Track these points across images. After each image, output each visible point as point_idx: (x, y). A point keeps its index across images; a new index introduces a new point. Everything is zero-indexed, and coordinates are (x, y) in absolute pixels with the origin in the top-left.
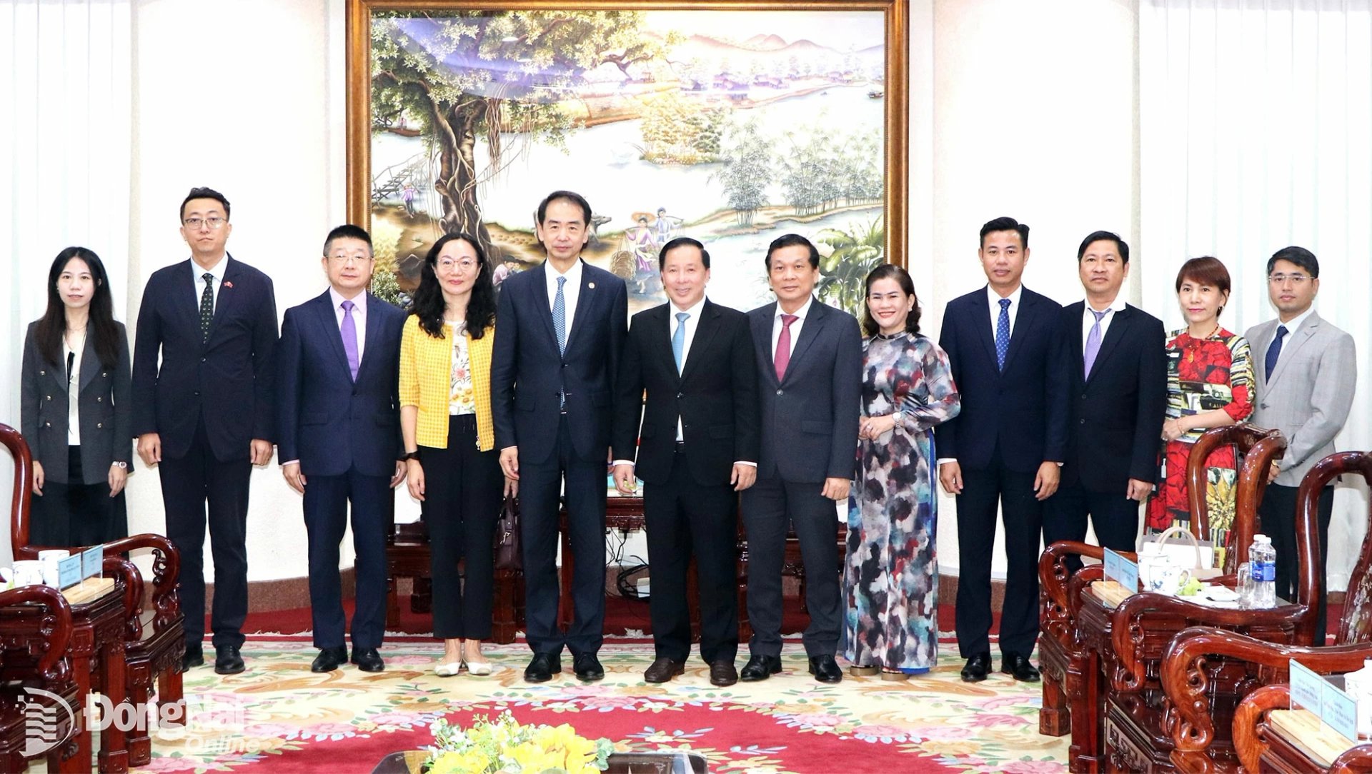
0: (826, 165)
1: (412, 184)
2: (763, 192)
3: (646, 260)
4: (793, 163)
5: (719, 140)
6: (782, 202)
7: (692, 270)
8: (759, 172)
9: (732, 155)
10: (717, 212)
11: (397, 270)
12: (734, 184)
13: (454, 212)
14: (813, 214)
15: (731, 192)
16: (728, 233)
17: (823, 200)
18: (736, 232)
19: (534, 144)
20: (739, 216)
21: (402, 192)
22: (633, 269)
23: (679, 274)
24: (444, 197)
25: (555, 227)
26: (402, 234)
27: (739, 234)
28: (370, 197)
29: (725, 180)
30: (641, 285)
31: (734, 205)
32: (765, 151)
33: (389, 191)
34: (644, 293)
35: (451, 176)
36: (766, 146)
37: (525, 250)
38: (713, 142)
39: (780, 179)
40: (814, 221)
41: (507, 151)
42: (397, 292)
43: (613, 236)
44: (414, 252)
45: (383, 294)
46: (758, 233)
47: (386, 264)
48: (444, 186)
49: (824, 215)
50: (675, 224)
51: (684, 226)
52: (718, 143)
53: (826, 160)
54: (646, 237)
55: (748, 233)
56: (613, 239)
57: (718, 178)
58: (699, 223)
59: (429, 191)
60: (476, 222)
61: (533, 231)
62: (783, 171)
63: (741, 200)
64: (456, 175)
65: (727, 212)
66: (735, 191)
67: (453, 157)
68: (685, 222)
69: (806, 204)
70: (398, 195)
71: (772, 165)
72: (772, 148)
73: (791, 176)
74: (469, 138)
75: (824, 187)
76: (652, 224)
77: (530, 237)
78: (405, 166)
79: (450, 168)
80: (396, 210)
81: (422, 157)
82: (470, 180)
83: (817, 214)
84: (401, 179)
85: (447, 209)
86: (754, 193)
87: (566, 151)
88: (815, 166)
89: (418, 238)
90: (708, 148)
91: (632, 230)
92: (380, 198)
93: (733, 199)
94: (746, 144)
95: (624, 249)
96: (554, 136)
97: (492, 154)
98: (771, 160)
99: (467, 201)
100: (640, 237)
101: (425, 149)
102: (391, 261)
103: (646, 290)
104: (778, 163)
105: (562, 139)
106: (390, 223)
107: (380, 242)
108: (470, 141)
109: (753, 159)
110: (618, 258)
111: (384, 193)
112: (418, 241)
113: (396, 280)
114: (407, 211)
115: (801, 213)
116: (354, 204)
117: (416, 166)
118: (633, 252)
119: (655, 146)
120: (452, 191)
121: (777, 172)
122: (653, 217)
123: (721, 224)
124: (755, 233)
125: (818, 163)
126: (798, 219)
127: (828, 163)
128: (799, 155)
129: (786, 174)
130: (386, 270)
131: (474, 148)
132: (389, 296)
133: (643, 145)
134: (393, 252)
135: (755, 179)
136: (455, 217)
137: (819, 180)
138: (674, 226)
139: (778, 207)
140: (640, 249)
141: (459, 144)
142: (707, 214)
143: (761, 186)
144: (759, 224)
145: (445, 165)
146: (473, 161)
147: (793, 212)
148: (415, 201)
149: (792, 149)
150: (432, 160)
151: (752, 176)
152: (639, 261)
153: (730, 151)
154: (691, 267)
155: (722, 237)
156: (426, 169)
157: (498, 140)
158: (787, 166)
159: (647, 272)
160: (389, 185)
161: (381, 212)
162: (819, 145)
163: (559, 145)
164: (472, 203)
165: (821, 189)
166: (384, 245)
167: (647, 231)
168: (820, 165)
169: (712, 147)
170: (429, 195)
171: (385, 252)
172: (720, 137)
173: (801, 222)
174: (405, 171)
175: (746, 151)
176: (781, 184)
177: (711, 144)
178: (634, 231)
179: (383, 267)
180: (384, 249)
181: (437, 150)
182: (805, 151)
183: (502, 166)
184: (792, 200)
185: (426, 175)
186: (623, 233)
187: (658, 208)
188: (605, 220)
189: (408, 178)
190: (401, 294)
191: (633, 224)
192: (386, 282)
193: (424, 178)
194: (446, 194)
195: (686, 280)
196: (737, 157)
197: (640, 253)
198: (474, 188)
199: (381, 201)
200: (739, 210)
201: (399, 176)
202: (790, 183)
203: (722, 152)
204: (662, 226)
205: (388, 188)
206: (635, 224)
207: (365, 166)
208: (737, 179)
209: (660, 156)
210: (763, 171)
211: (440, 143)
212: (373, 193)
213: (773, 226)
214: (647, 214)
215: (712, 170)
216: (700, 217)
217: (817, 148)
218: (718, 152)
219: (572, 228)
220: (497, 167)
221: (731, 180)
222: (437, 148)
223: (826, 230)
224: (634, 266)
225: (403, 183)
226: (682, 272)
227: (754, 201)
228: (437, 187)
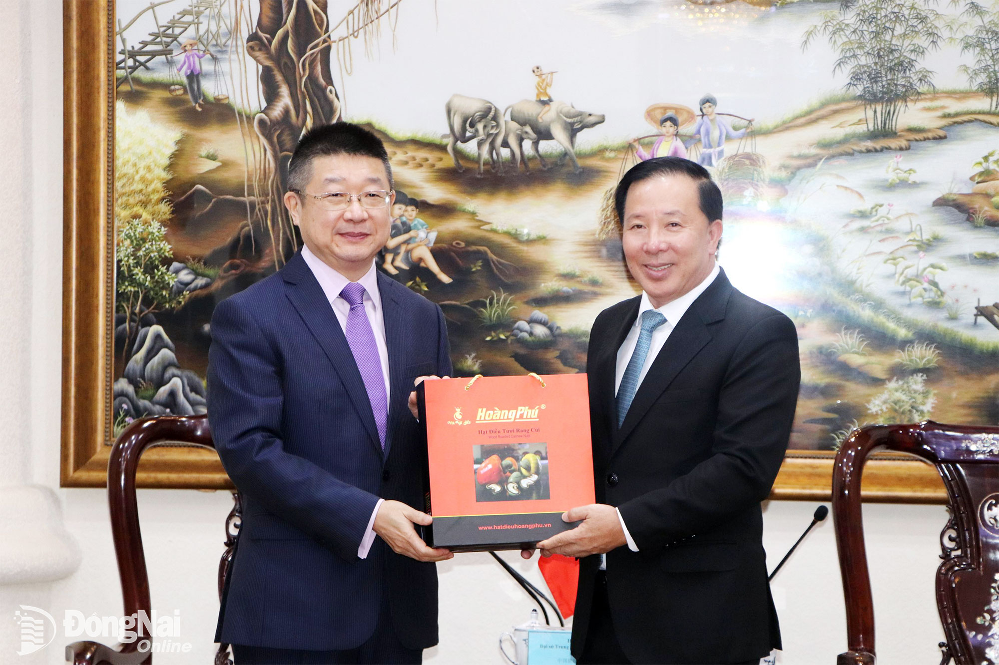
1: (200, 40)
2: (921, 64)
6: (962, 83)
7: (675, 225)
8: (914, 22)
10: (823, 105)
11: (168, 216)
12: (861, 46)
13: (285, 100)
15: (852, 62)
16: (847, 148)
18: (862, 147)
20: (870, 113)
21: (179, 57)
23: (649, 234)
24: (266, 68)
26: (178, 142)
27: (868, 151)
28: (113, 65)
29: (841, 39)
31: (858, 90)
33: (153, 54)
35: (280, 27)
37: (428, 181)
39: (959, 35)
42: (167, 262)
43: (608, 154)
44: (201, 179)
45: (138, 264)
46: (908, 148)
47: (144, 204)
48: (264, 47)
50: (736, 129)
51: (753, 134)
55: (889, 149)
56: (608, 160)
57: (827, 37)
58: (784, 127)
59: (234, 57)
61: (445, 141)
62: (965, 18)
63: (874, 79)
64: (289, 24)
65: (844, 105)
66: (863, 61)
68: (756, 125)
70: (170, 63)
73: (982, 28)
76: (687, 129)
77: (437, 154)
79: (278, 10)
80: (166, 94)
82: (319, 36)
84: (177, 31)
85: (271, 95)
86: (902, 66)
89: (212, 151)
91: (647, 141)
92: (134, 68)
93: (856, 77)
99: (312, 78)
102: (155, 197)
106: (153, 120)
107: (133, 159)
111: (142, 59)
112: (212, 157)
113: (166, 237)
114: (189, 97)
116: (79, 80)
117: (207, 2)
120: (281, 59)
121: (954, 21)
122: (691, 116)
123: (828, 130)
124: (901, 149)
126: (995, 120)
129: (972, 26)
130: (145, 215)
132: (150, 269)
134: (158, 178)
135: (905, 35)
136: (287, 112)
139: (951, 94)
142: (803, 107)
143: (919, 51)
144: (911, 130)
145: (268, 2)
147: (984, 104)
148: (206, 75)
151: (899, 30)
154: (673, 220)
155: (833, 156)
158: (975, 8)
160: (152, 42)
161: (135, 98)
164: (322, 81)
166: (142, 164)
167: (679, 144)
170: (235, 65)
171: (143, 180)
174: (184, 13)
178: (650, 144)
179: (138, 209)
180: (142, 172)
183: (383, 9)
184: (982, 78)
185: (230, 22)
186: (629, 147)
188: (592, 119)
189: (192, 29)
190: (175, 265)
192: (144, 240)
193: (223, 29)
194: (268, 63)
195: (664, 246)
198: (326, 51)
199: (136, 74)
200: (869, 99)
201: (173, 24)
202: (981, 44)
204: (708, 133)
205: (149, 48)
207: (103, 1)
208: (867, 36)
210: (923, 19)
212: (119, 57)
213: (941, 133)
214: (677, 110)
220: (373, 8)
221: (853, 37)
225: (180, 39)
226: (654, 229)
227: (901, 82)
228: (251, 49)
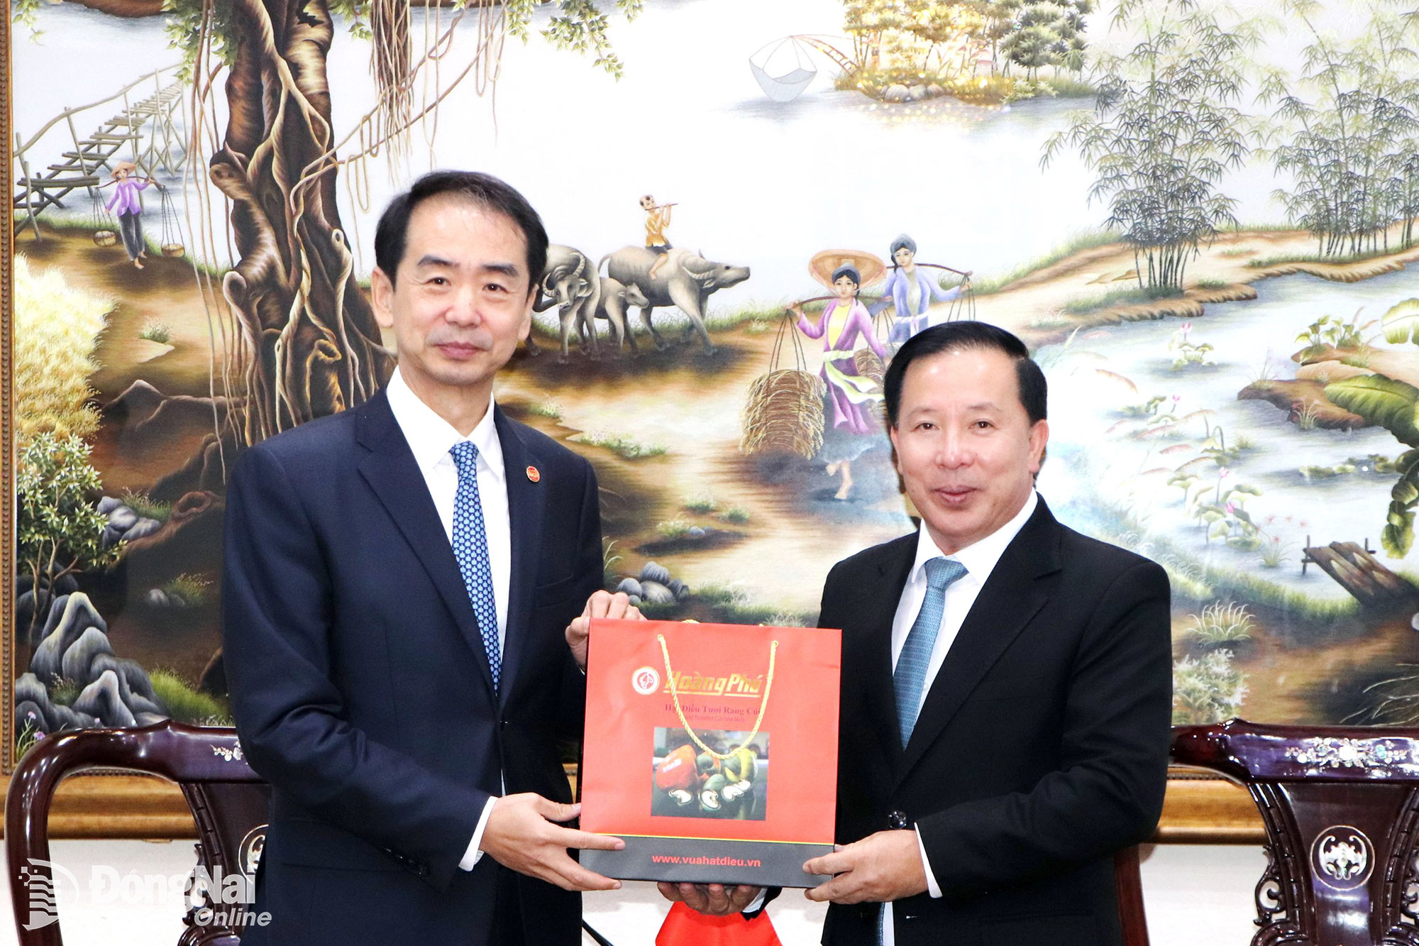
1: (140, 162)
2: (1217, 188)
3: (854, 398)
4: (1310, 95)
5: (1080, 26)
6: (1277, 216)
7: (984, 424)
8: (1205, 126)
9: (1123, 73)
10: (1074, 250)
11: (94, 428)
12: (1128, 163)
13: (269, 250)
14: (1375, 255)
15: (1117, 187)
16: (1111, 313)
17: (1407, 210)
18: (1132, 312)
19: (513, 41)
20: (1143, 261)
21: (109, 189)
22: (815, 425)
23: (944, 439)
24: (240, 205)
25: (439, 281)
26: (108, 317)
27: (1142, 318)
28: (8, 202)
29: (1099, 152)
30: (838, 473)
31: (1126, 228)
32: (1225, 57)
33: (70, 185)
34: (851, 500)
35: (260, 142)
36: (1229, 42)
38: (1065, 34)
39: (1272, 146)
40: (1376, 274)
41: (430, 63)
42: (93, 496)
43: (756, 327)
44: (142, 371)
45: (49, 501)
46: (1200, 314)
47: (59, 410)
48: (236, 171)
49: (1410, 255)
50: (944, 286)
51: (972, 294)
52: (1080, 35)
55: (1172, 314)
56: (757, 334)
57: (1077, 150)
58: (1018, 283)
59: (191, 187)
60: (335, 280)
62: (1279, 121)
64: (273, 137)
65: (1104, 250)
66: (1132, 184)
67: (264, 79)
68: (975, 281)
69: (1353, 221)
70: (95, 198)
71: (1247, 101)
72: (1246, 51)
73: (1304, 135)
74: (313, 22)
75: (1409, 168)
76: (874, 287)
78: (115, 109)
79: (256, 117)
80: (89, 244)
81: (168, 79)
82: (320, 155)
83: (1387, 253)
84: (105, 149)
85: (248, 243)
86: (1191, 191)
87: (613, 65)
88: (1381, 104)
89: (159, 329)
90: (1047, 51)
91: (814, 308)
92: (40, 207)
93: (1122, 209)
94: (1167, 38)
95: (788, 363)
96: (576, 19)
97: (385, 75)
98: (1243, 87)
99: (309, 218)
100: (837, 324)
101: (178, 55)
102: (75, 399)
103: (854, 489)
104: (1264, 95)
105: (599, 27)
106: (70, 283)
107: (40, 343)
108: (318, 33)
109: (1188, 84)
110: (768, 393)
111: (53, 192)
112: (160, 338)
113: (94, 459)
114: (124, 248)
115: (1336, 251)
117: (150, 106)
118: (816, 372)
119: (883, 48)
120: (262, 188)
121: (1263, 124)
122: (879, 269)
123: (1084, 287)
124: (1190, 315)
125: (1394, 92)
126: (1326, 270)
128: (1333, 69)
129: (1290, 131)
130: (60, 427)
131: (330, 54)
132: (68, 508)
133: (847, 44)
134: (79, 371)
135: (1192, 145)
136: (271, 268)
137: (1396, 147)
138: (941, 293)
139: (1262, 233)
141: (284, 42)
142: (1045, 254)
143: (1214, 169)
144: (1204, 286)
145: (241, 104)
146: (326, 94)
147: (1309, 247)
148: (150, 215)
149: (1311, 50)
150: (200, 93)
151: (1184, 138)
152: (833, 401)
153: (1114, 62)
154: (984, 417)
155: (1090, 327)
156: (181, 116)
157: (403, 28)
158: (1294, 105)
159: (858, 433)
160: (68, 167)
161: (42, 250)
162: (1395, 37)
163: (592, 46)
164: (324, 222)
165: (1400, 175)
166: (54, 350)
167: (861, 309)
168: (1396, 101)
169: (1060, 49)
170: (193, 200)
171: (55, 373)
172: (1086, 18)
173: (1333, 279)
174: (115, 123)
175: (1165, 59)
176: (1272, 164)
177: (1057, 39)
178: (818, 310)
179: (50, 418)
180: (54, 362)
181: (216, 60)
182: (1349, 56)
183: (415, 113)
184: (1307, 209)
185: (183, 135)
186: (786, 316)
187: (893, 238)
188: (730, 274)
189: (128, 144)
190: (106, 501)
192: (59, 464)
193: (175, 146)
194: (243, 196)
195: (966, 458)
196: (1137, 80)
198: (330, 179)
199: (44, 214)
200: (1141, 241)
201: (98, 139)
202: (1303, 158)
203: (1089, 63)
204: (903, 294)
205: (64, 175)
206: (820, 288)
208: (1137, 148)
209: (898, 77)
210: (1218, 122)
211: (225, 37)
212: (18, 191)
213: (1249, 291)
214: (857, 259)
215: (1058, 121)
216: (1022, 265)
217: (1388, 47)
218: (1077, 65)
219: (492, 287)
220: (400, 111)
221: (1117, 149)
222: (215, 52)
223: (1414, 302)
224: (819, 416)
225: (109, 162)
226: (953, 431)
227: (1188, 214)
228: (217, 176)
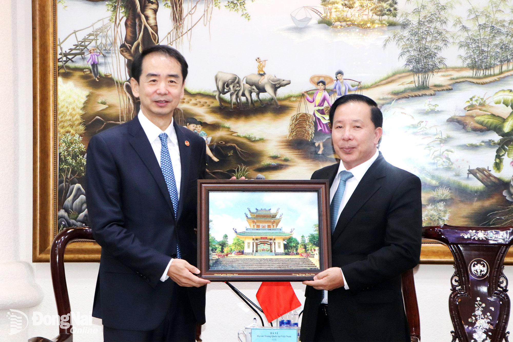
0: (504, 26)
1: (97, 47)
2: (440, 55)
3: (324, 121)
4: (469, 25)
5: (396, 3)
6: (459, 63)
7: (358, 127)
8: (436, 35)
9: (410, 18)
10: (394, 75)
11: (83, 132)
12: (411, 47)
14: (491, 76)
15: (408, 54)
16: (406, 95)
17: (501, 61)
18: (413, 94)
20: (416, 78)
21: (88, 56)
22: (311, 130)
24: (129, 61)
25: (154, 81)
26: (88, 96)
27: (416, 96)
28: (56, 60)
29: (402, 43)
30: (319, 146)
31: (411, 67)
32: (442, 13)
33: (75, 55)
34: (323, 154)
35: (135, 41)
36: (444, 8)
37: (207, 113)
38: (391, 6)
39: (457, 41)
40: (491, 82)
41: (189, 16)
42: (83, 153)
43: (293, 99)
44: (99, 114)
45: (69, 155)
46: (434, 95)
47: (72, 126)
48: (128, 50)
49: (502, 76)
50: (353, 86)
52: (396, 6)
53: (504, 21)
54: (324, 99)
55: (426, 95)
56: (293, 101)
57: (395, 43)
58: (376, 85)
59: (114, 55)
61: (215, 94)
62: (460, 33)
63: (418, 62)
64: (140, 39)
65: (404, 74)
66: (412, 53)
67: (137, 21)
68: (362, 84)
69: (483, 65)
70: (83, 59)
71: (450, 27)
72: (449, 11)
73: (468, 38)
74: (152, 3)
75: (501, 48)
76: (330, 86)
77: (212, 100)
78: (90, 31)
79: (134, 33)
80: (82, 74)
81: (106, 21)
83: (494, 75)
84: (87, 43)
86: (431, 56)
87: (247, 16)
88: (493, 28)
89: (104, 100)
90: (385, 11)
91: (311, 93)
92: (66, 62)
93: (409, 61)
94: (424, 7)
95: (303, 111)
96: (235, 2)
97: (175, 19)
98: (448, 22)
100: (319, 98)
101: (110, 13)
102: (77, 123)
104: (455, 25)
105: (243, 4)
106: (76, 86)
107: (66, 105)
108: (154, 6)
109: (431, 21)
110: (296, 120)
111: (70, 57)
112: (104, 103)
113: (82, 142)
114: (93, 74)
115: (478, 75)
116: (40, 68)
117: (101, 30)
118: (312, 113)
119: (333, 11)
121: (455, 34)
122: (332, 81)
123: (397, 86)
124: (431, 95)
125: (496, 24)
126: (475, 81)
127: (506, 24)
128: (477, 17)
129: (463, 37)
130: (72, 131)
131: (157, 13)
132: (75, 157)
134: (78, 114)
135: (432, 41)
137: (497, 41)
138: (352, 88)
139: (454, 69)
140: (318, 111)
141: (143, 9)
142: (385, 76)
143: (438, 48)
144: (436, 86)
145: (130, 29)
146: (156, 26)
147: (470, 73)
148: (101, 64)
149: (470, 11)
150: (117, 25)
151: (429, 39)
152: (317, 122)
153: (407, 14)
155: (399, 99)
156: (111, 33)
157: (181, 5)
158: (464, 28)
159: (325, 133)
160: (75, 49)
161: (67, 76)
162: (497, 6)
163: (240, 10)
165: (498, 50)
166: (70, 107)
167: (326, 94)
168: (497, 27)
169: (390, 10)
170: (114, 59)
171: (71, 114)
173: (477, 83)
174: (90, 35)
175: (423, 14)
176: (458, 47)
177: (389, 7)
179: (69, 129)
180: (70, 111)
181: (122, 15)
182: (482, 12)
183: (184, 32)
184: (469, 61)
185: (112, 39)
186: (302, 96)
187: (337, 71)
188: (284, 82)
189: (94, 43)
191: (312, 87)
192: (72, 143)
193: (109, 42)
194: (130, 58)
196: (414, 20)
197: (318, 115)
199: (67, 64)
200: (416, 71)
201: (85, 40)
202: (467, 45)
203: (399, 15)
204: (340, 88)
205: (74, 52)
206: (313, 87)
207: (51, 30)
208: (414, 42)
209: (338, 19)
210: (440, 34)
211: (125, 7)
212: (59, 56)
213: (450, 87)
214: (325, 77)
216: (377, 79)
217: (495, 9)
218: (395, 16)
219: (172, 82)
220: (180, 31)
221: (407, 42)
222: (121, 13)
223: (503, 91)
224: (313, 128)
225: (88, 47)
226: (347, 129)
227: (431, 63)
228: (122, 52)
